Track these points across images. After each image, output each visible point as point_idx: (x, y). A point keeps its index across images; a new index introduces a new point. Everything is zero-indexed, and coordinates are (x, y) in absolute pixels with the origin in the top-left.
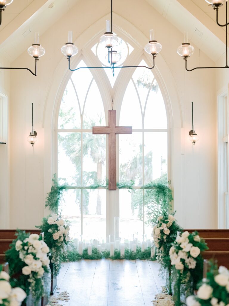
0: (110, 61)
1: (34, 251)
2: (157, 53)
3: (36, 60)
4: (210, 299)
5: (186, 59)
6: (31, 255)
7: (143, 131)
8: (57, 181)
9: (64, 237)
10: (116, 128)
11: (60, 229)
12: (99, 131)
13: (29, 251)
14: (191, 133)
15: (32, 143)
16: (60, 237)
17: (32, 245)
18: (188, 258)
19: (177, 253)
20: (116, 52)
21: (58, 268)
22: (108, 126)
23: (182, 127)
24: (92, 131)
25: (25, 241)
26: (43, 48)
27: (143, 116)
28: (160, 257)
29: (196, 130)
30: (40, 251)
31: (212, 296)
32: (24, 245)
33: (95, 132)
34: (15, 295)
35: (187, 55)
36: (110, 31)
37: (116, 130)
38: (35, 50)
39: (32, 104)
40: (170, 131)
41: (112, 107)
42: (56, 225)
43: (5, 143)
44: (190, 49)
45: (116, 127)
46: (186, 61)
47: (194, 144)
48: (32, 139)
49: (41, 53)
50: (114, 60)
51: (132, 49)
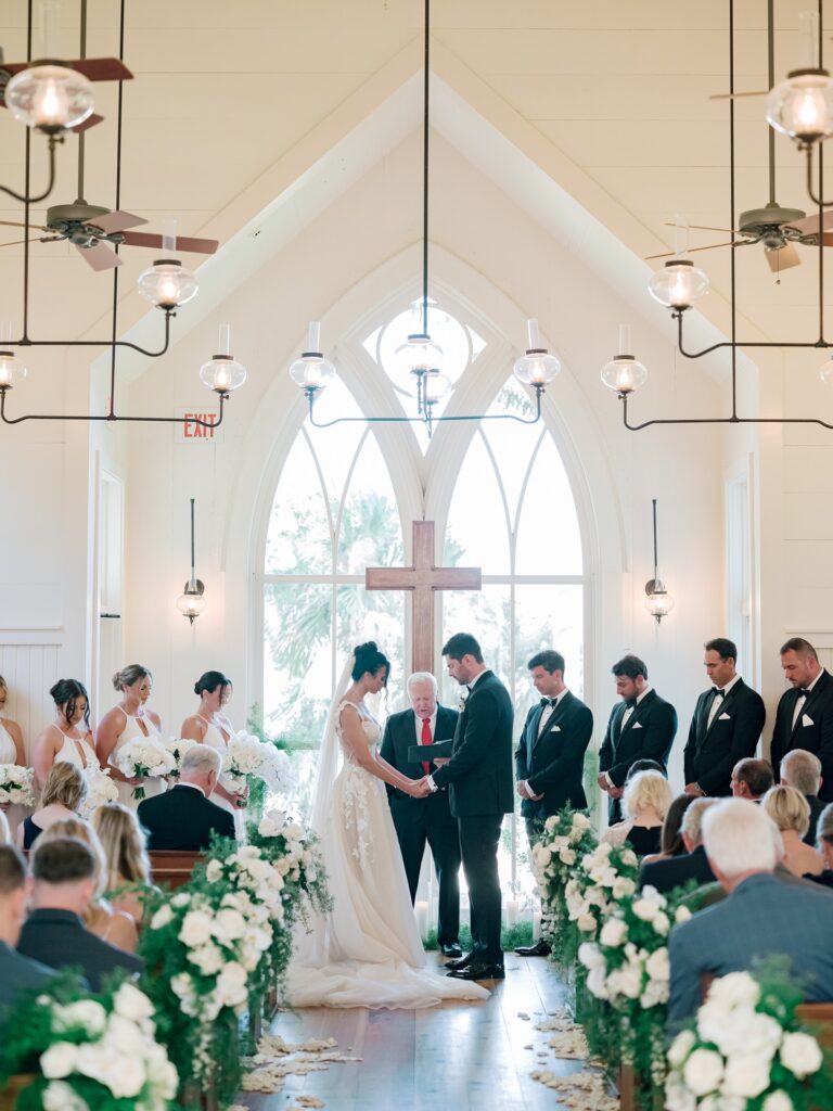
0: (422, 396)
1: (251, 885)
2: (548, 381)
3: (222, 397)
4: (622, 946)
5: (625, 398)
6: (243, 892)
7: (512, 580)
8: (262, 726)
9: (302, 871)
10: (436, 573)
11: (292, 850)
12: (384, 580)
13: (240, 884)
14: (651, 587)
15: (191, 616)
16: (292, 870)
17: (247, 871)
18: (608, 903)
19: (582, 893)
20: (436, 371)
21: (284, 951)
22: (410, 565)
23: (625, 570)
24: (364, 580)
25: (229, 862)
26: (241, 367)
27: (513, 537)
28: (553, 923)
29: (665, 580)
30: (264, 885)
31: (626, 939)
32: (227, 870)
33: (374, 583)
34: (252, 938)
35: (629, 387)
36: (422, 332)
37: (431, 579)
38: (219, 371)
39: (193, 501)
40: (591, 583)
41: (424, 513)
42: (281, 837)
43: (119, 617)
44: (636, 371)
45: (433, 569)
46: (625, 403)
47: (659, 621)
48: (192, 603)
49: (236, 379)
50: (430, 394)
51: (480, 344)
